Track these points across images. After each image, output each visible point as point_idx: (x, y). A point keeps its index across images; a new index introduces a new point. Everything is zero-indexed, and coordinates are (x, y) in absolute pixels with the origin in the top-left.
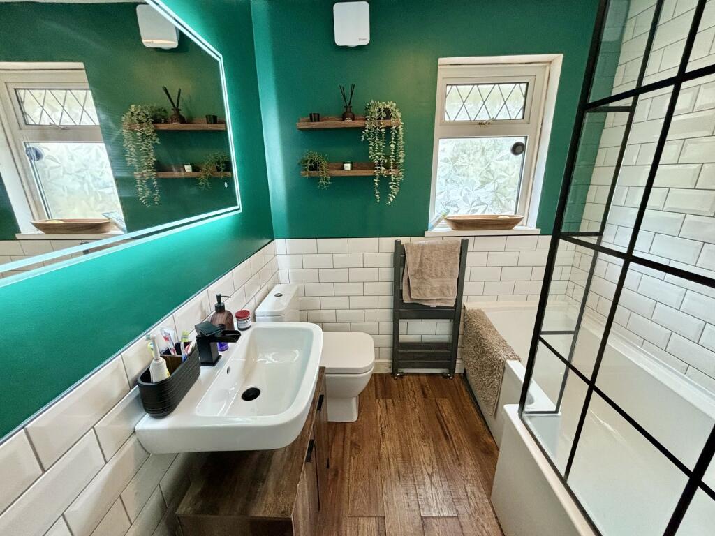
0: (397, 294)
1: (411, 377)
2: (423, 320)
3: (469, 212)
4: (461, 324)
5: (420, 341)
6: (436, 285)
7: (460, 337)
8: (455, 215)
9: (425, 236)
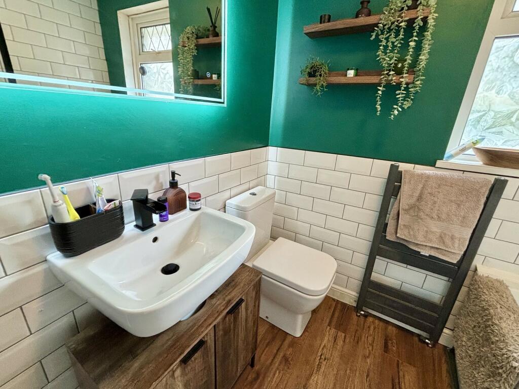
0: (381, 227)
1: (377, 321)
2: (409, 267)
4: (464, 289)
5: (398, 287)
6: (434, 229)
7: (457, 303)
9: (436, 166)
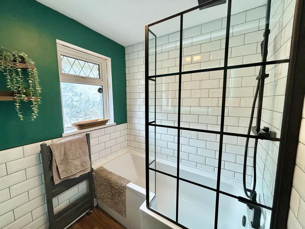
3: (83, 119)
5: (69, 204)
6: (78, 163)
8: (77, 122)
9: (63, 136)
